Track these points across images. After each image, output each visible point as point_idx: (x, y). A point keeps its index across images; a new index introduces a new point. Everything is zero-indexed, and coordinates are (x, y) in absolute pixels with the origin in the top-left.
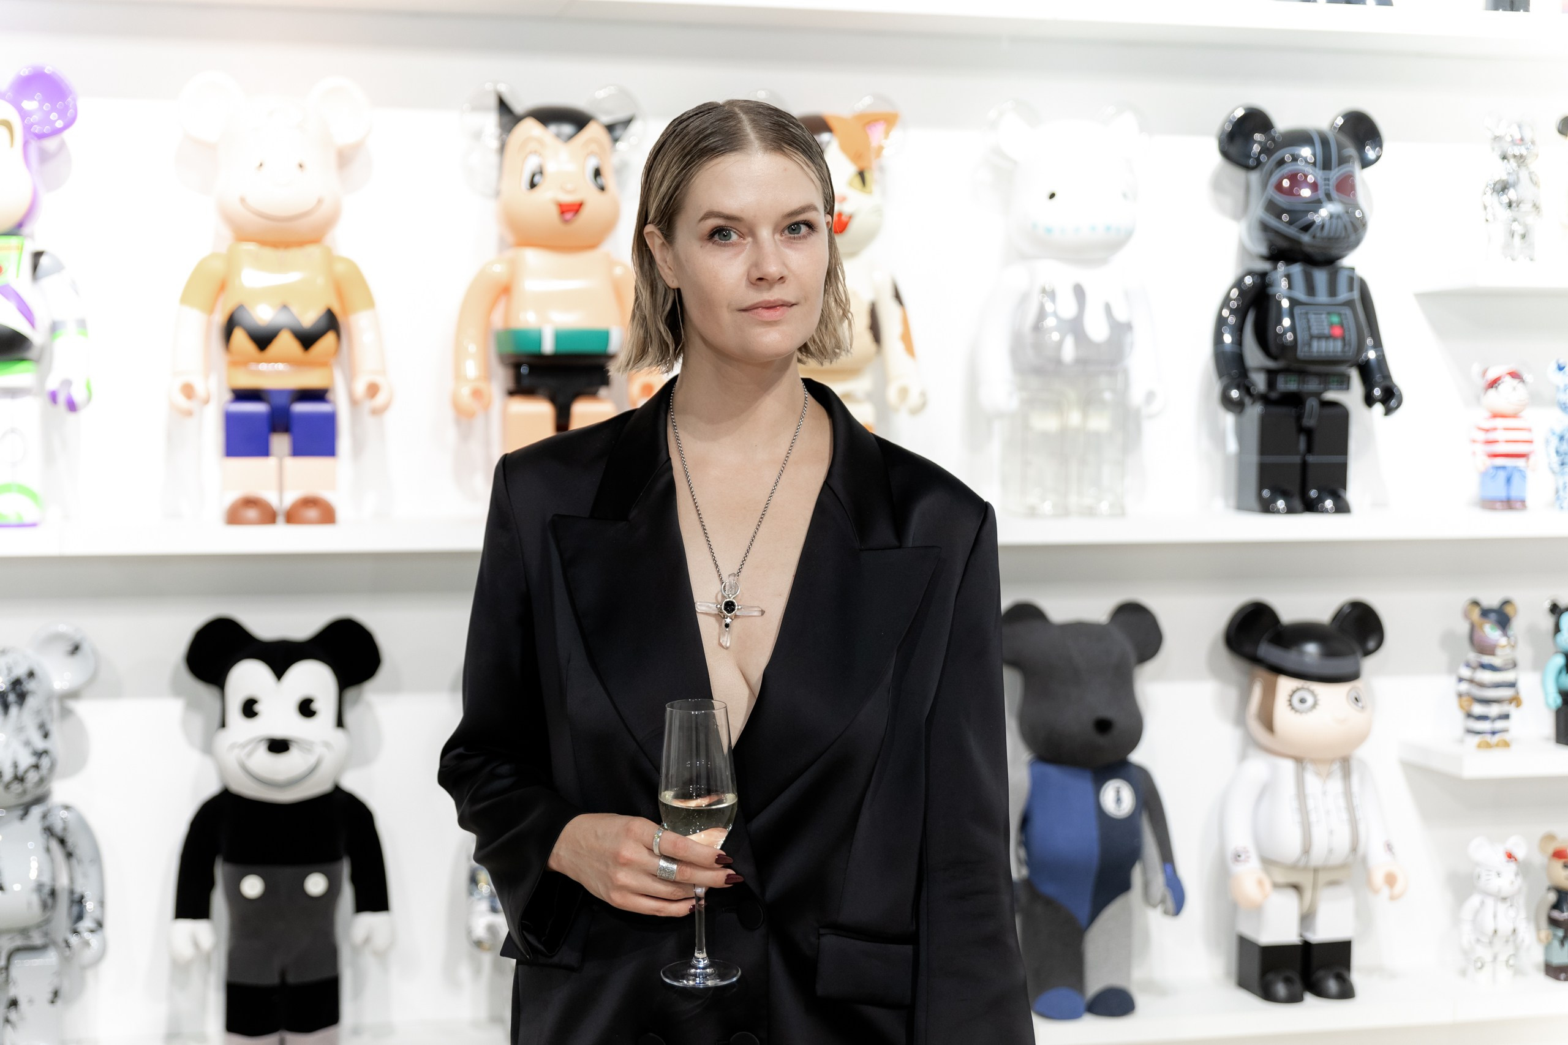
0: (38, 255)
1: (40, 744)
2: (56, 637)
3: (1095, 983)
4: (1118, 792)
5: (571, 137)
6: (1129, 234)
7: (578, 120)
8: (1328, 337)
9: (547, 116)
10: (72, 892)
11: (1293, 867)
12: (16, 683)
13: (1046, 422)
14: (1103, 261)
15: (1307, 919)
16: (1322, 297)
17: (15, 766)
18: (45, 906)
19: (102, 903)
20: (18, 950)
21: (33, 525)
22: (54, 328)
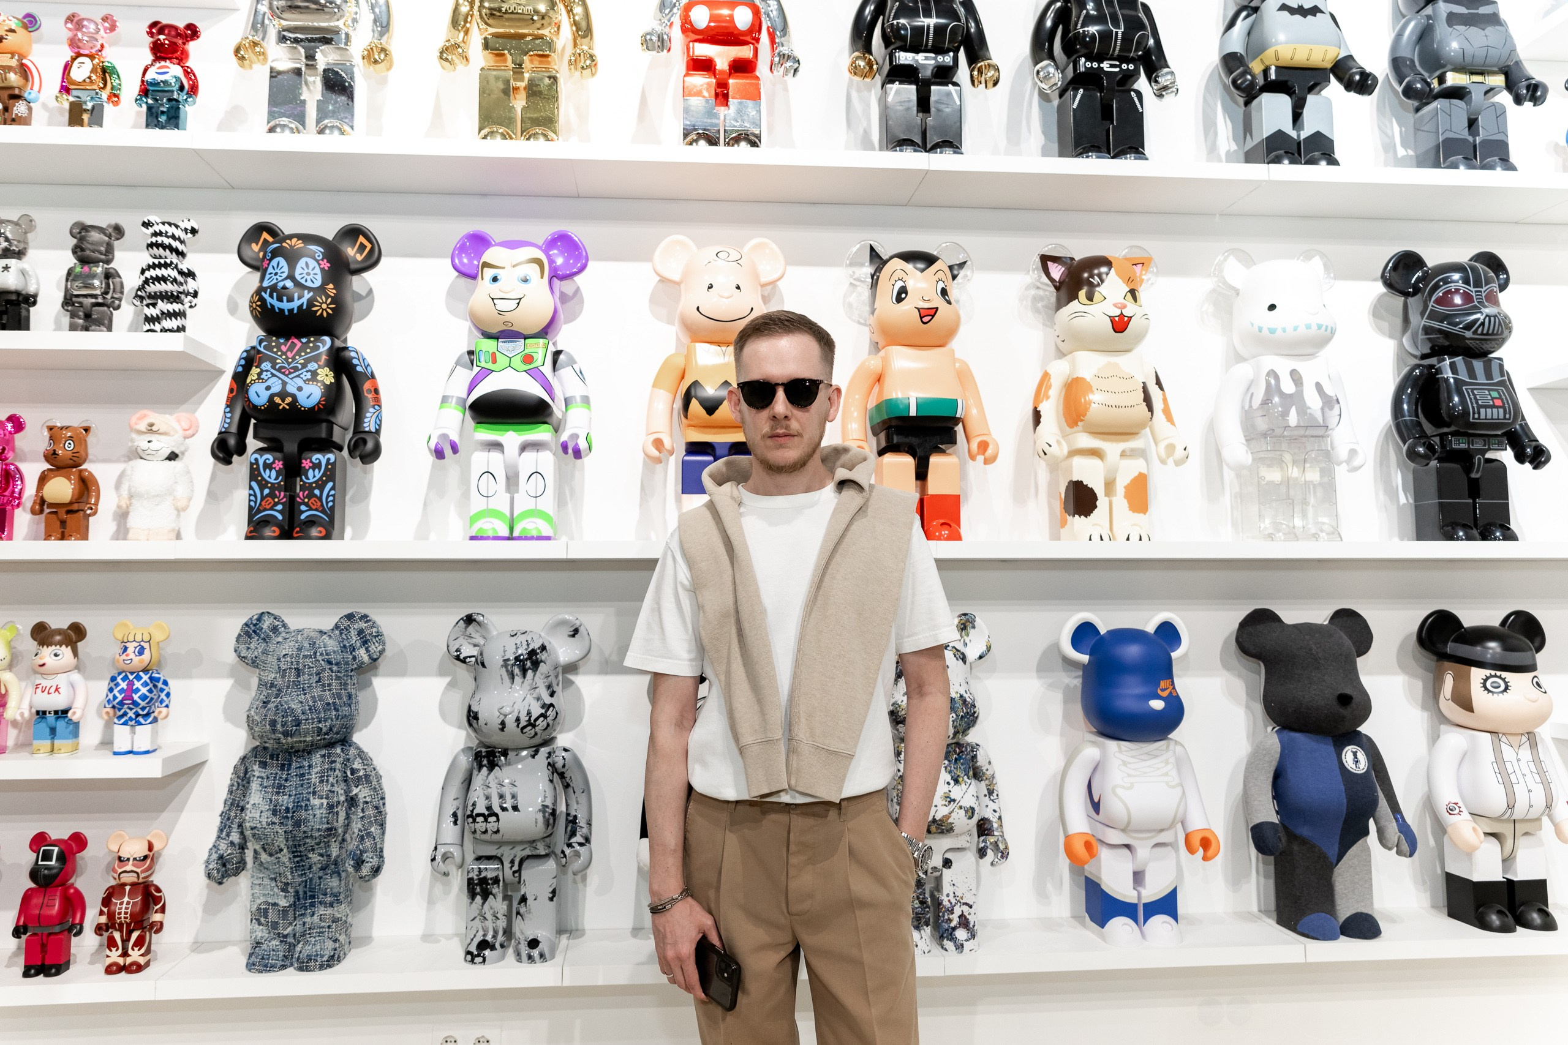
0: (557, 353)
1: (548, 700)
2: (564, 623)
3: (1345, 909)
4: (1355, 754)
5: (922, 271)
6: (1333, 332)
7: (928, 260)
8: (1493, 407)
9: (909, 257)
10: (568, 815)
11: (1498, 819)
12: (532, 653)
13: (1274, 475)
14: (1312, 355)
15: (1507, 861)
16: (1481, 379)
17: (529, 713)
18: (547, 824)
19: (589, 824)
20: (528, 857)
21: (548, 538)
22: (567, 402)
